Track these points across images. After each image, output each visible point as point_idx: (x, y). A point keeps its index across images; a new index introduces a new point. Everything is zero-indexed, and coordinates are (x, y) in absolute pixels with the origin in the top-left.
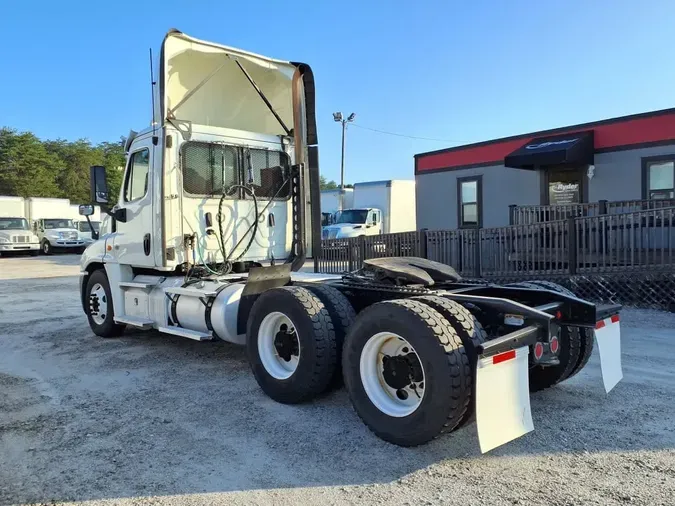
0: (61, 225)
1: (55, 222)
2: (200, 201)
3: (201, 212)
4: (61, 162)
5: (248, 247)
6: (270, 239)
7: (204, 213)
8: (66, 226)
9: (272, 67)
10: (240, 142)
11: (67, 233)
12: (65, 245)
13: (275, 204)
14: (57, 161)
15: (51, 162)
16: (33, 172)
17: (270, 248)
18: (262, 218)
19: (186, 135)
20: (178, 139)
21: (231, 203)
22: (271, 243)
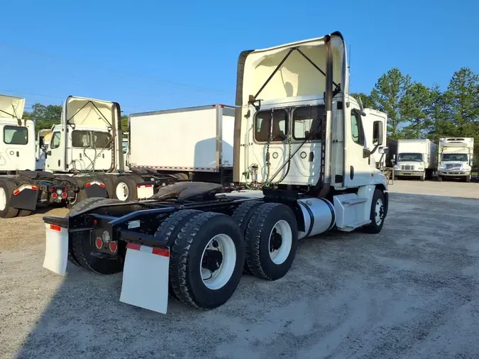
2: (263, 146)
3: (264, 152)
6: (311, 170)
10: (290, 105)
13: (314, 145)
17: (311, 177)
18: (303, 155)
19: (257, 108)
20: (253, 111)
21: (282, 146)
22: (311, 173)
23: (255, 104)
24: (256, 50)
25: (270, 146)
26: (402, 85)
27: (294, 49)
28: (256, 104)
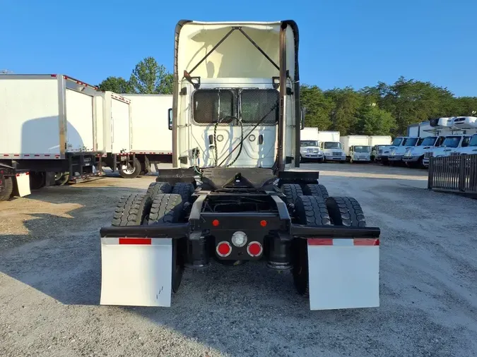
0: (312, 144)
1: (308, 143)
2: (205, 128)
3: (206, 134)
4: (333, 104)
5: (236, 159)
6: (260, 153)
7: (208, 135)
8: (314, 145)
9: (269, 28)
10: (237, 86)
11: (312, 149)
12: (310, 157)
13: (264, 128)
14: (330, 102)
15: (326, 104)
16: (315, 111)
17: (260, 159)
18: (252, 138)
19: (196, 86)
20: (191, 89)
21: (228, 128)
22: (260, 156)
23: (193, 81)
24: (194, 22)
25: (218, 128)
26: (158, 74)
27: (237, 28)
28: (195, 81)
